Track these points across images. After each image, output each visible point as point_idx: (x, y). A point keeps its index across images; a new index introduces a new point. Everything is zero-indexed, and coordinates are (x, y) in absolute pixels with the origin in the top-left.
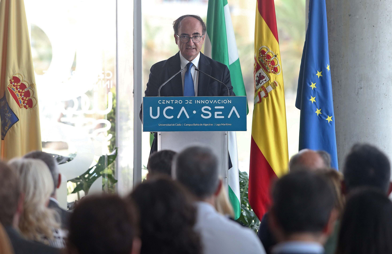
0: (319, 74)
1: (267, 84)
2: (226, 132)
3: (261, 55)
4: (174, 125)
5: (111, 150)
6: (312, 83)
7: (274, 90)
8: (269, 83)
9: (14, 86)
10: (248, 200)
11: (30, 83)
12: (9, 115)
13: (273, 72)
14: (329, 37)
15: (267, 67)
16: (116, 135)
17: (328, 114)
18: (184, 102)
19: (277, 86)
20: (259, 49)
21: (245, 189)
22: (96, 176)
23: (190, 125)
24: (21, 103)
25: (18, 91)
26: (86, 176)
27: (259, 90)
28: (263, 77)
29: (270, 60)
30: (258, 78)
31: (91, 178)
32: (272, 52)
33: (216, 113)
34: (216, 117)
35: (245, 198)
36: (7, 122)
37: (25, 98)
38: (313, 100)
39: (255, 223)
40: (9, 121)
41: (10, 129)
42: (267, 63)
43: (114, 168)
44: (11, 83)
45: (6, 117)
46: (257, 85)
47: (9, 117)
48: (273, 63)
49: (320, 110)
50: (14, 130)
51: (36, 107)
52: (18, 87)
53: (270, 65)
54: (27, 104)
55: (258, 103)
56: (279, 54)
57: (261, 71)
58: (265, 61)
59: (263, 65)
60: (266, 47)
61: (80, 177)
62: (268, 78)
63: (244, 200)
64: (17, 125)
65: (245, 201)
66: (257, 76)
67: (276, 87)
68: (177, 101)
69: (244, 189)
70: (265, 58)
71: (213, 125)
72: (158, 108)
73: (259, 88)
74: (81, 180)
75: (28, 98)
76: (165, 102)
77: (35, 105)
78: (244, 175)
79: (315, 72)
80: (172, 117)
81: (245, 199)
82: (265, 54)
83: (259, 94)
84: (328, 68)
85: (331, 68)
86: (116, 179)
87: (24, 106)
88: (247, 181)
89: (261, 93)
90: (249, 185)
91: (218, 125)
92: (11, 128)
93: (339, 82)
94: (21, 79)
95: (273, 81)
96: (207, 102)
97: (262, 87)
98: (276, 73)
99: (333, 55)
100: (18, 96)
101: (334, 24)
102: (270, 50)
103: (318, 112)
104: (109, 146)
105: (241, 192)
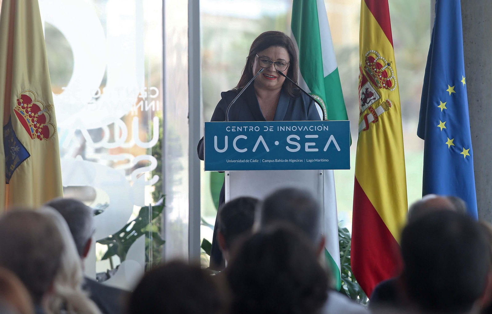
0: (450, 90)
1: (376, 104)
2: (321, 171)
3: (369, 64)
4: (247, 161)
5: (156, 199)
6: (441, 102)
7: (386, 112)
8: (379, 103)
9: (23, 108)
10: (350, 267)
11: (46, 104)
12: (16, 149)
13: (384, 87)
14: (464, 38)
15: (377, 80)
16: (162, 177)
17: (464, 145)
18: (262, 129)
19: (390, 106)
20: (365, 55)
21: (346, 252)
22: (136, 234)
23: (270, 161)
24: (33, 132)
25: (28, 116)
26: (122, 235)
27: (366, 112)
28: (371, 94)
29: (380, 70)
30: (363, 95)
31: (128, 237)
32: (384, 59)
33: (307, 144)
34: (307, 150)
35: (346, 264)
36: (13, 158)
37: (38, 125)
38: (442, 125)
39: (361, 300)
40: (16, 157)
41: (17, 169)
42: (376, 74)
43: (160, 224)
44: (19, 104)
45: (11, 152)
46: (363, 105)
47: (15, 151)
48: (385, 74)
49: (453, 140)
50: (23, 170)
51: (54, 138)
52: (29, 109)
53: (381, 77)
54: (41, 134)
55: (364, 130)
56: (393, 62)
57: (368, 85)
58: (373, 71)
59: (371, 76)
60: (375, 52)
61: (113, 236)
62: (377, 95)
63: (344, 267)
64: (27, 163)
65: (347, 269)
66: (363, 93)
67: (389, 108)
68: (252, 128)
69: (344, 252)
70: (374, 67)
71: (303, 161)
72: (226, 137)
73: (366, 110)
74: (115, 241)
75: (42, 124)
76: (236, 129)
77: (53, 135)
78: (345, 233)
79: (445, 87)
80: (245, 150)
81: (346, 266)
82: (374, 62)
83: (366, 118)
84: (463, 81)
85: (466, 81)
86: (163, 239)
87: (38, 135)
88: (349, 240)
89: (368, 116)
90: (351, 247)
91: (311, 161)
92: (20, 166)
93: (478, 101)
94: (33, 99)
95: (385, 100)
96: (294, 128)
97: (370, 108)
98: (389, 89)
99: (469, 63)
100: (29, 123)
101: (471, 19)
102: (381, 56)
103: (449, 143)
104: (154, 194)
105: (341, 257)
